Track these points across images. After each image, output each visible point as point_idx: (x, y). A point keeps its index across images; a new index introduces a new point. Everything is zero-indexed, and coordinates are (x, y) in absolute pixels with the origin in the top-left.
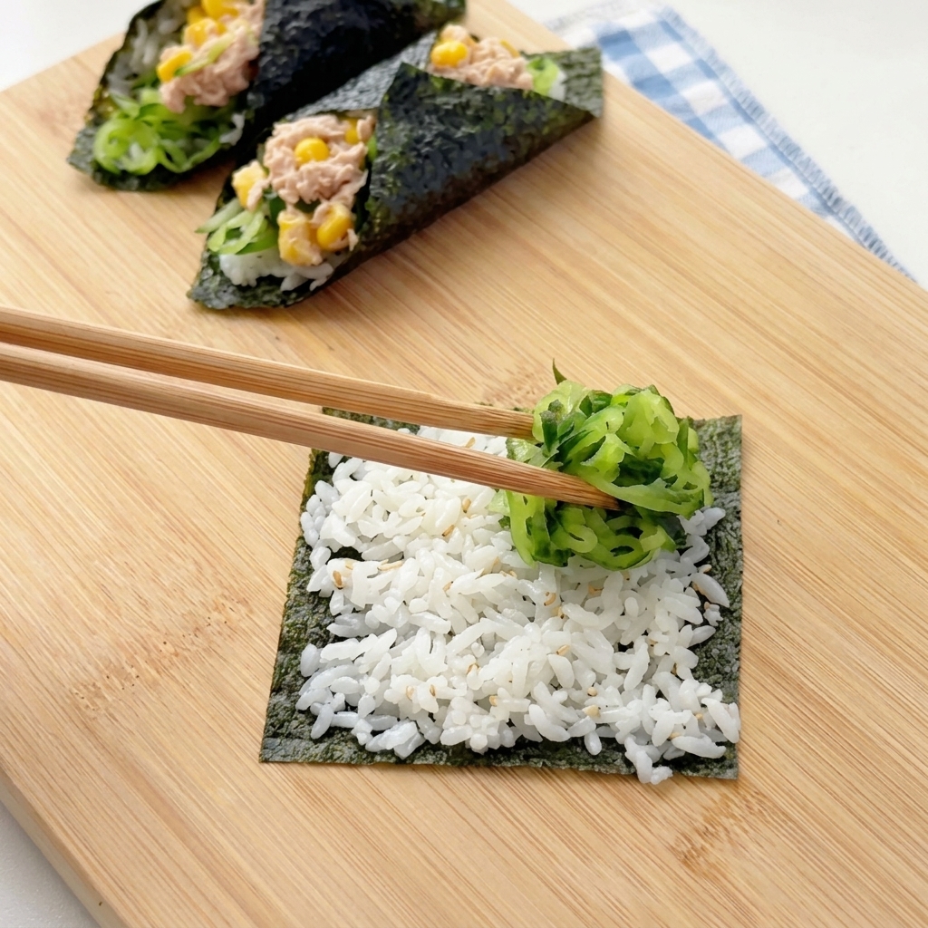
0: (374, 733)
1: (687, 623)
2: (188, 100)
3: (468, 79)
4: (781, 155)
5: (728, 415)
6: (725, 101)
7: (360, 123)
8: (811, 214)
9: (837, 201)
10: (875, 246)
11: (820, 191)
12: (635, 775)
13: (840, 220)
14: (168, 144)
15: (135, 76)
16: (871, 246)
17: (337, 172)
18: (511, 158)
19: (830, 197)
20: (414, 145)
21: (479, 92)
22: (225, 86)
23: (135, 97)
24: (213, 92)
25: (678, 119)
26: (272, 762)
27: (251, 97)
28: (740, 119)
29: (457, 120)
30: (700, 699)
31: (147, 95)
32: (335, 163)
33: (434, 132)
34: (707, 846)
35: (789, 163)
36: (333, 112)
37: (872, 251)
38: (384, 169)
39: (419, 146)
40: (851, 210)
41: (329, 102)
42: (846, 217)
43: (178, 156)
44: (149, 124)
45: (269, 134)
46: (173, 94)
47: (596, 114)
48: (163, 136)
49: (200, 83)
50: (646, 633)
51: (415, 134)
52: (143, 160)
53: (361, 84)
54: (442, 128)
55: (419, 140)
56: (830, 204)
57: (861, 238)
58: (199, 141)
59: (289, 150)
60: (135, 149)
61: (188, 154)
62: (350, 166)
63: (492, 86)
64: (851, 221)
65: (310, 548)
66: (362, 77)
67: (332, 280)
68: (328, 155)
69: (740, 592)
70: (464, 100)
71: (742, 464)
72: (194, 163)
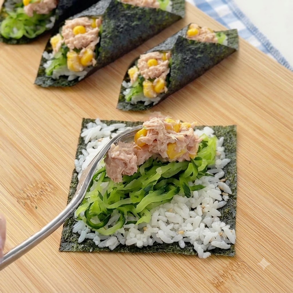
0: (101, 241)
1: (216, 200)
2: (35, 12)
3: (136, 5)
4: (251, 31)
5: (232, 125)
6: (230, 12)
7: (97, 20)
8: (262, 52)
9: (272, 48)
10: (285, 64)
11: (265, 44)
12: (197, 255)
13: (273, 55)
14: (27, 28)
15: (15, 3)
16: (284, 64)
17: (89, 38)
18: (152, 33)
19: (269, 47)
20: (117, 28)
21: (141, 9)
22: (48, 7)
23: (15, 11)
24: (43, 9)
25: (213, 19)
26: (64, 251)
27: (57, 11)
28: (236, 19)
29: (132, 19)
30: (221, 228)
31: (19, 10)
32: (88, 34)
33: (124, 24)
34: (224, 281)
35: (254, 34)
36: (87, 16)
37: (285, 66)
38: (106, 37)
39: (119, 29)
40: (277, 51)
41: (85, 13)
42: (274, 53)
43: (31, 32)
44: (20, 20)
45: (64, 24)
46: (29, 10)
47: (183, 17)
48: (25, 25)
49: (39, 6)
50: (201, 204)
51: (117, 24)
52: (18, 34)
53: (97, 6)
54: (126, 22)
55: (118, 26)
56: (269, 49)
57: (280, 61)
58: (38, 27)
59: (71, 30)
60: (15, 30)
61: (35, 31)
62: (93, 36)
63: (145, 7)
64: (276, 55)
65: (78, 173)
66: (98, 3)
67: (87, 77)
68: (86, 32)
69: (236, 189)
70: (135, 12)
71: (236, 142)
72: (36, 35)
